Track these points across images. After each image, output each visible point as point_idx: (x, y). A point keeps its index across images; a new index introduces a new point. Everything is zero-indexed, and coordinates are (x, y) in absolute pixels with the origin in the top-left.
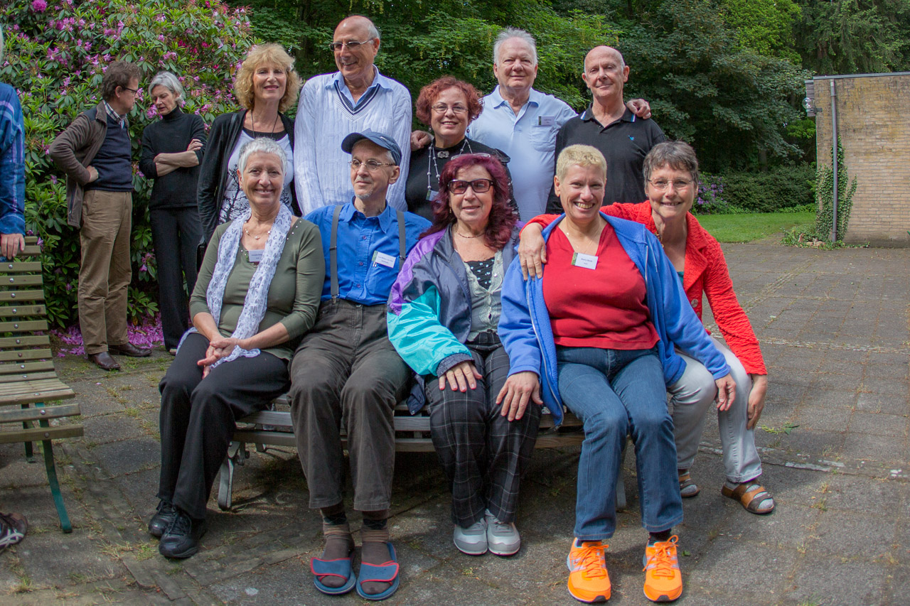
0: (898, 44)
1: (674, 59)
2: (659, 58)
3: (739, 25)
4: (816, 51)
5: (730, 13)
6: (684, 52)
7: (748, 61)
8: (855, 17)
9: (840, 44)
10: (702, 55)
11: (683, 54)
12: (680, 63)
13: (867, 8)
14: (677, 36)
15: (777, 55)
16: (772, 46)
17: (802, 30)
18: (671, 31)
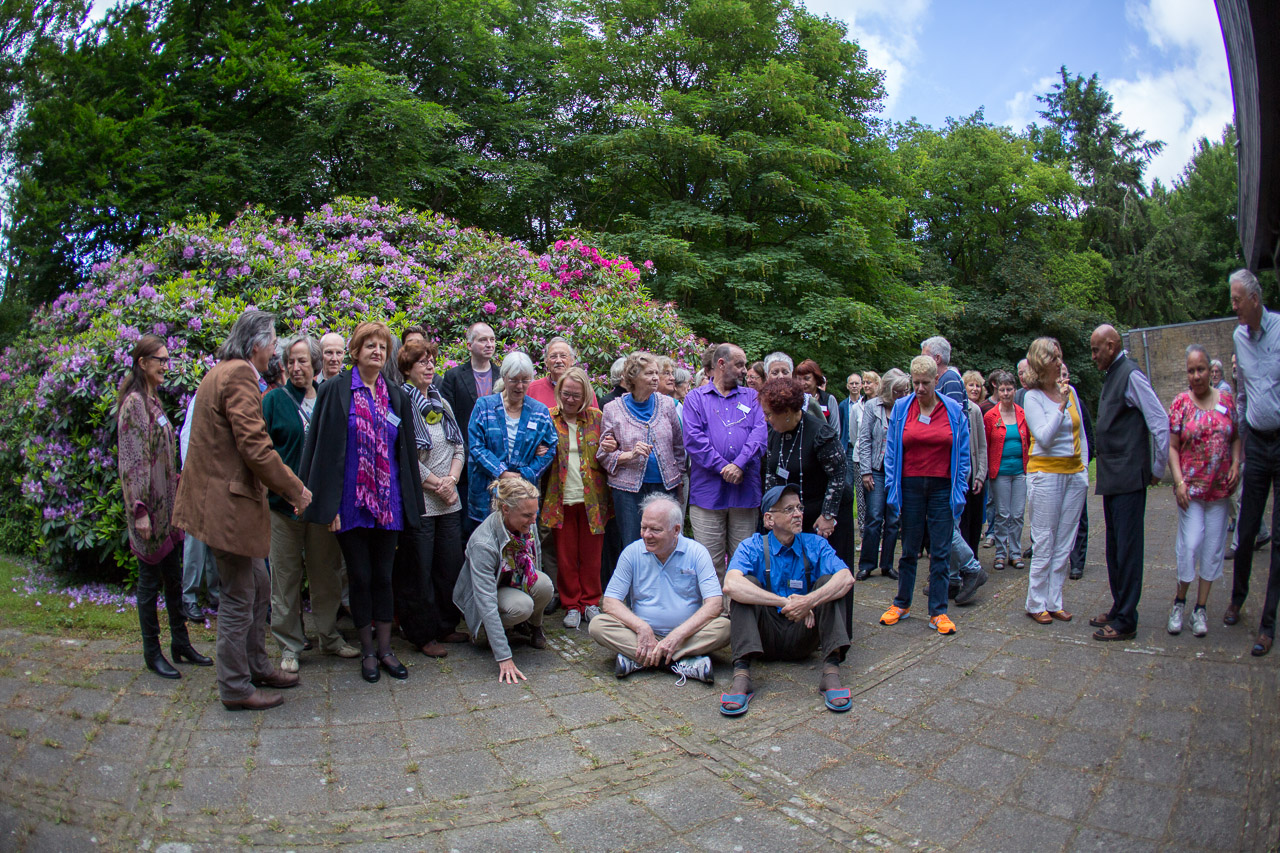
0: (1195, 290)
1: (1009, 319)
2: (996, 319)
3: (1060, 283)
4: (1126, 303)
5: (1051, 272)
6: (1017, 312)
7: (1072, 316)
8: (1156, 267)
9: (1146, 294)
10: (1033, 313)
11: (1016, 314)
12: (1014, 323)
13: (1165, 258)
14: (1010, 297)
15: (1094, 308)
16: (1091, 301)
17: (1113, 284)
18: (1004, 293)
